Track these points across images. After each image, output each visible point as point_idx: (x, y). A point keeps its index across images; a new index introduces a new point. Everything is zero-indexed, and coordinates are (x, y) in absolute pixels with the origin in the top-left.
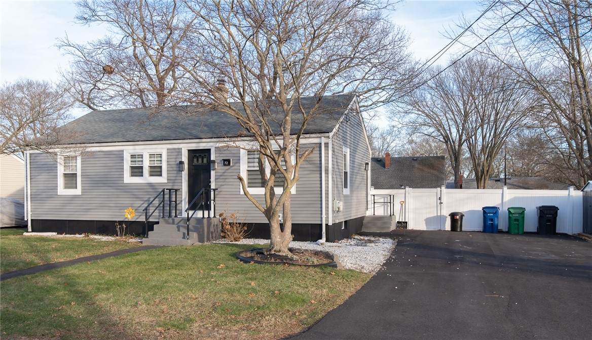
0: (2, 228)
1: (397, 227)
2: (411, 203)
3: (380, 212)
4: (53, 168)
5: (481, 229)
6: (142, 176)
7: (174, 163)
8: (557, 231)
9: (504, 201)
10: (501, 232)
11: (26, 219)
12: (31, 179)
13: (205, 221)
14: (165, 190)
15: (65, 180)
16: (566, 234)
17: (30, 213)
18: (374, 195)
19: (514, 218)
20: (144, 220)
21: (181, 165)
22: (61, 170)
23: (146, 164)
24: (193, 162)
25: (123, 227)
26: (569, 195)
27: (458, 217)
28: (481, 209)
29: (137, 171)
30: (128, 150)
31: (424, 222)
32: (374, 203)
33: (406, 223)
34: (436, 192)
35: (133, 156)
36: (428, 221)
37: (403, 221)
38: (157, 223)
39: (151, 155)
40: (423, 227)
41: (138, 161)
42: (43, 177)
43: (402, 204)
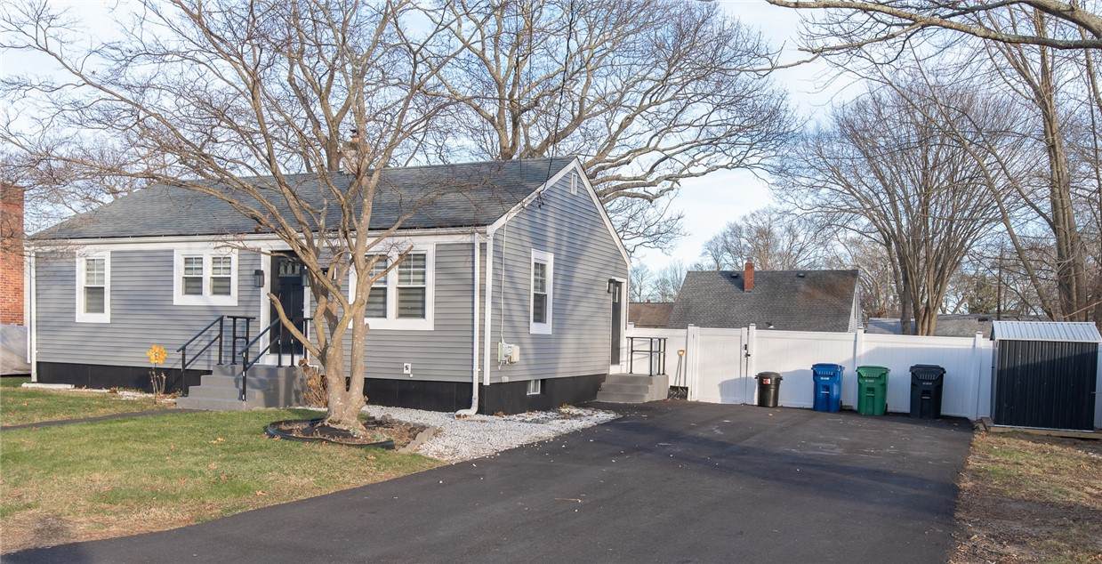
0: (2, 376)
1: (669, 396)
2: (696, 355)
3: (641, 367)
4: (69, 277)
5: (811, 405)
6: (201, 294)
7: (248, 273)
8: (943, 412)
9: (857, 355)
10: (850, 411)
11: (29, 362)
12: (37, 294)
13: (282, 373)
14: (225, 318)
15: (88, 298)
16: (965, 420)
17: (34, 351)
18: (632, 338)
19: (867, 386)
20: (181, 367)
21: (258, 277)
22: (81, 281)
23: (207, 274)
24: (279, 273)
25: (162, 378)
26: (974, 346)
27: (769, 381)
28: (809, 368)
29: (193, 285)
30: (181, 250)
31: (718, 389)
32: (632, 351)
33: (687, 389)
34: (739, 334)
35: (188, 261)
36: (725, 387)
37: (682, 385)
38: (209, 372)
39: (216, 260)
40: (716, 398)
41: (196, 269)
42: (56, 291)
43: (681, 356)
